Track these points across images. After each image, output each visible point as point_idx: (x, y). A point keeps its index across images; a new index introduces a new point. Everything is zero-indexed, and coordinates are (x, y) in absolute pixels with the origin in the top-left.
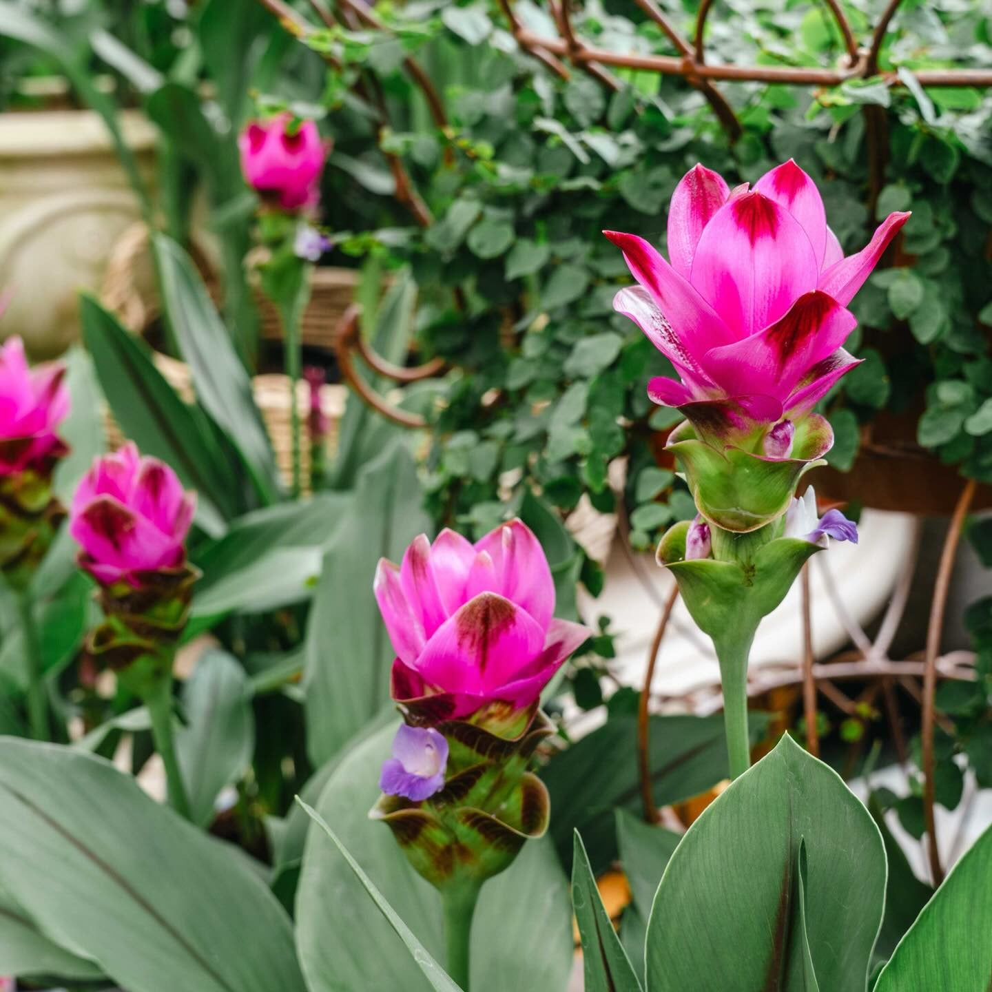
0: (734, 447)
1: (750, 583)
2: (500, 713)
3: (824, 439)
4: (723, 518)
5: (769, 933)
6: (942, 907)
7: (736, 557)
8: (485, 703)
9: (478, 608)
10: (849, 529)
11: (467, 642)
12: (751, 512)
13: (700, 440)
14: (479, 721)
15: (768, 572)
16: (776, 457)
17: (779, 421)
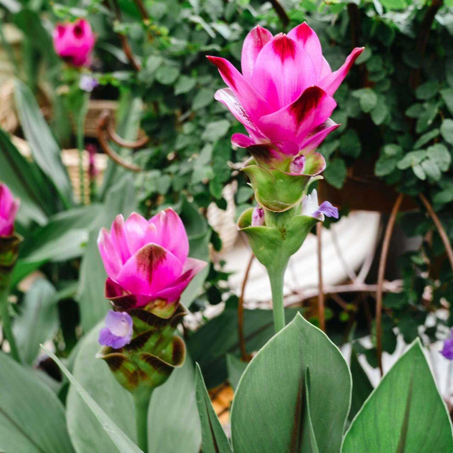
0: (275, 169)
1: (284, 238)
2: (160, 305)
3: (320, 165)
4: (270, 206)
5: (292, 415)
6: (375, 401)
7: (276, 225)
8: (153, 299)
9: (147, 251)
10: (334, 211)
11: (142, 268)
12: (285, 202)
13: (258, 165)
14: (150, 309)
15: (292, 233)
16: (296, 174)
17: (298, 155)
